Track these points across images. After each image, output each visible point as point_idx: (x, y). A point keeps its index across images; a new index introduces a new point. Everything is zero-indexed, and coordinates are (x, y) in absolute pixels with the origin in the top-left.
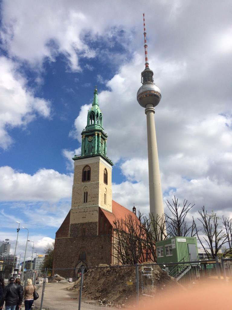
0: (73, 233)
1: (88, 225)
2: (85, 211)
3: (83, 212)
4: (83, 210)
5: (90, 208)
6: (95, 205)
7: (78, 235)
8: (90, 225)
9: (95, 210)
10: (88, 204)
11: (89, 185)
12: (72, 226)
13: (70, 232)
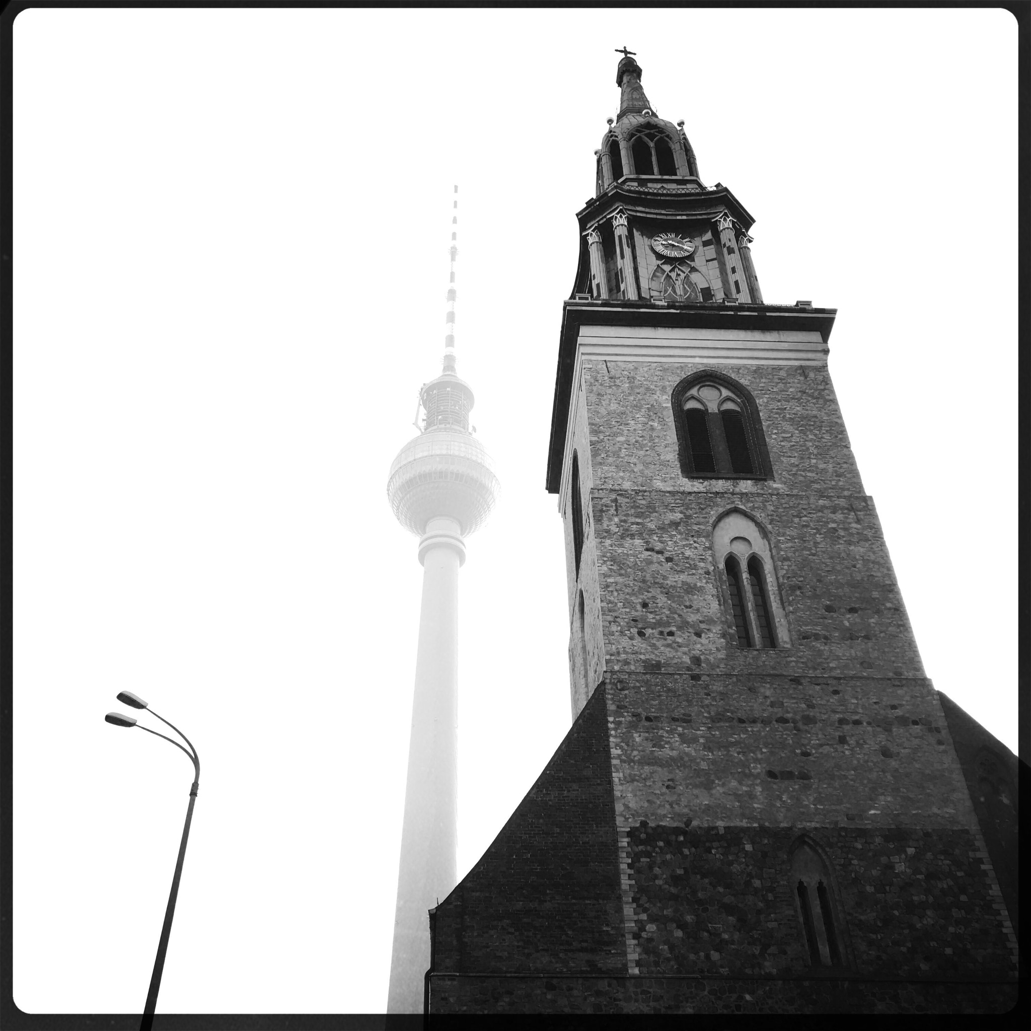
0: (678, 933)
1: (861, 856)
2: (778, 712)
3: (766, 721)
4: (758, 707)
5: (836, 692)
6: (891, 675)
7: (757, 952)
8: (884, 860)
9: (899, 712)
10: (804, 660)
11: (765, 506)
12: (648, 854)
13: (644, 917)
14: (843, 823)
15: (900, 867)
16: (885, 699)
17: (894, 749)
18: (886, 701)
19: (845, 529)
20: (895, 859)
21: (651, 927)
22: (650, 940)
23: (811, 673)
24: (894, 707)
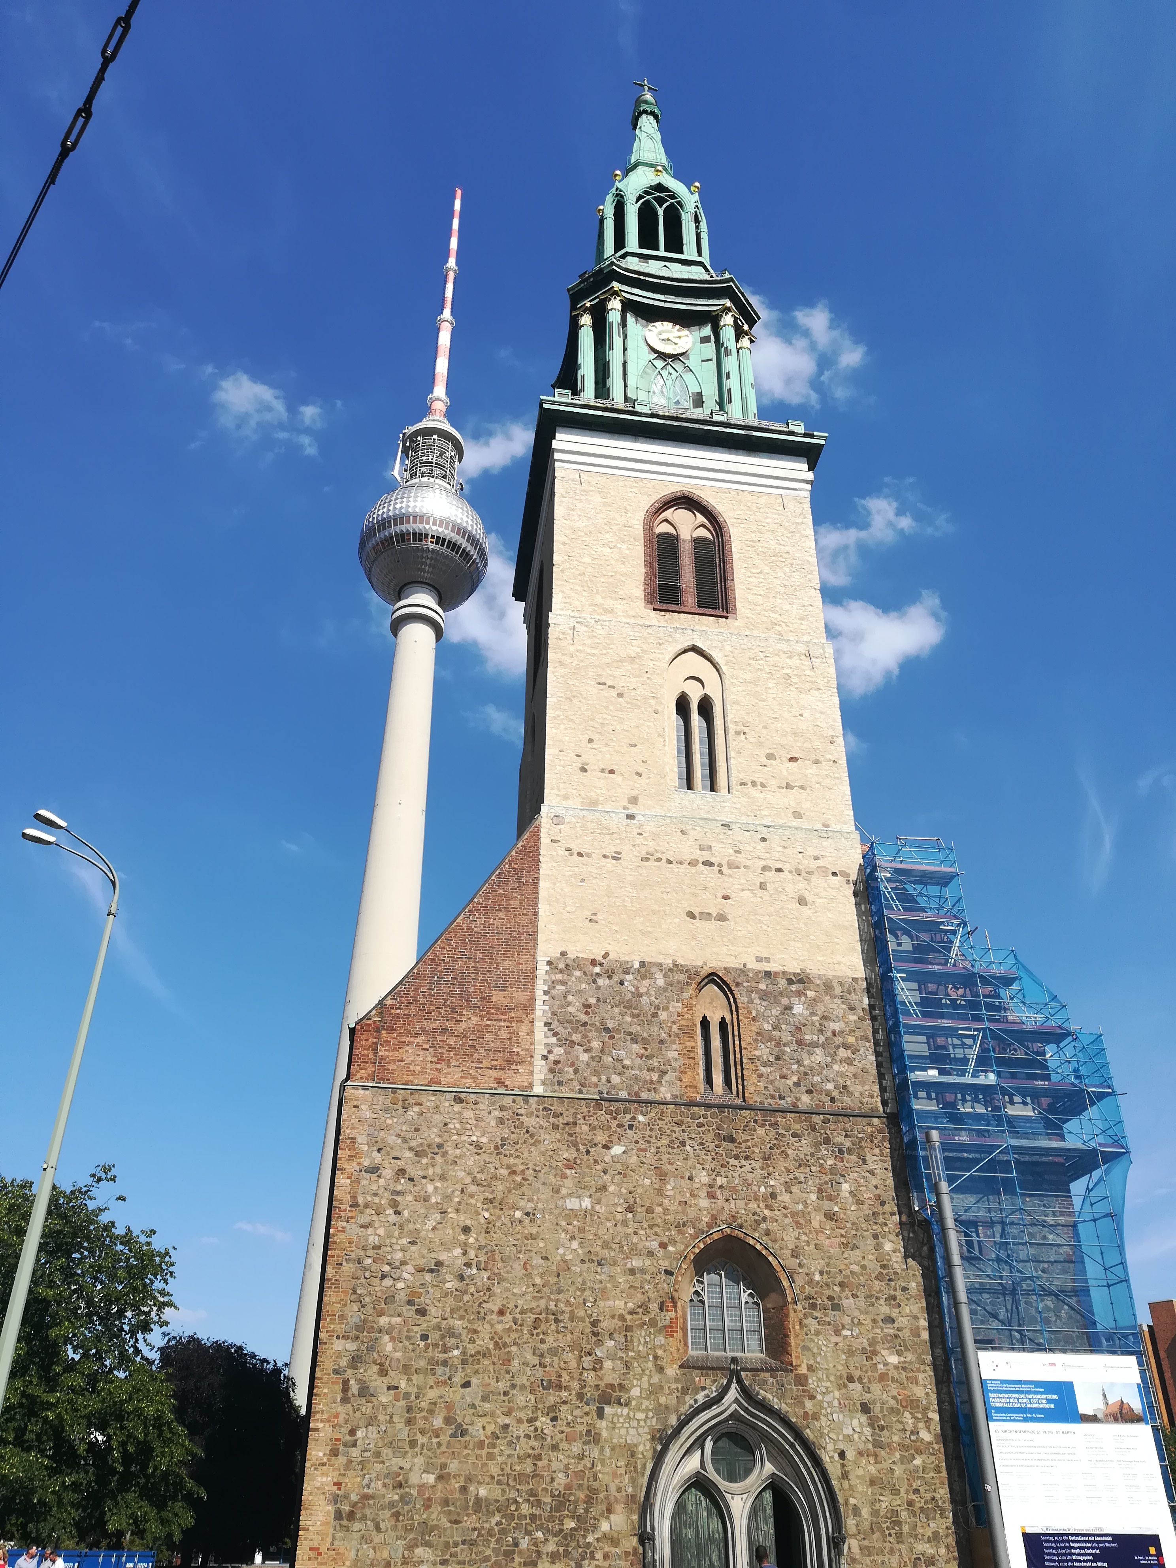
0: (585, 1057)
1: (764, 996)
2: (706, 856)
3: (693, 863)
4: (687, 849)
5: (764, 840)
6: (819, 826)
7: (655, 1078)
8: (785, 1001)
9: (820, 863)
10: (738, 806)
11: (723, 645)
12: (563, 983)
13: (554, 1040)
14: (753, 965)
15: (798, 1009)
16: (809, 849)
17: (809, 898)
18: (811, 852)
19: (799, 676)
20: (795, 1000)
21: (559, 1051)
22: (556, 1062)
23: (744, 819)
24: (816, 858)
